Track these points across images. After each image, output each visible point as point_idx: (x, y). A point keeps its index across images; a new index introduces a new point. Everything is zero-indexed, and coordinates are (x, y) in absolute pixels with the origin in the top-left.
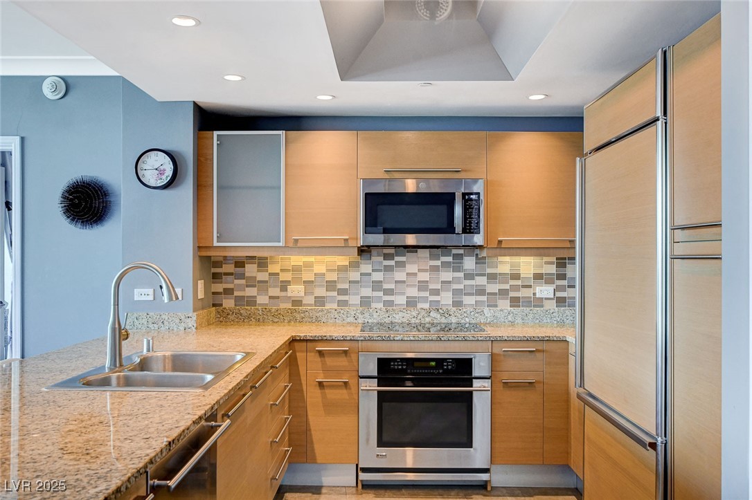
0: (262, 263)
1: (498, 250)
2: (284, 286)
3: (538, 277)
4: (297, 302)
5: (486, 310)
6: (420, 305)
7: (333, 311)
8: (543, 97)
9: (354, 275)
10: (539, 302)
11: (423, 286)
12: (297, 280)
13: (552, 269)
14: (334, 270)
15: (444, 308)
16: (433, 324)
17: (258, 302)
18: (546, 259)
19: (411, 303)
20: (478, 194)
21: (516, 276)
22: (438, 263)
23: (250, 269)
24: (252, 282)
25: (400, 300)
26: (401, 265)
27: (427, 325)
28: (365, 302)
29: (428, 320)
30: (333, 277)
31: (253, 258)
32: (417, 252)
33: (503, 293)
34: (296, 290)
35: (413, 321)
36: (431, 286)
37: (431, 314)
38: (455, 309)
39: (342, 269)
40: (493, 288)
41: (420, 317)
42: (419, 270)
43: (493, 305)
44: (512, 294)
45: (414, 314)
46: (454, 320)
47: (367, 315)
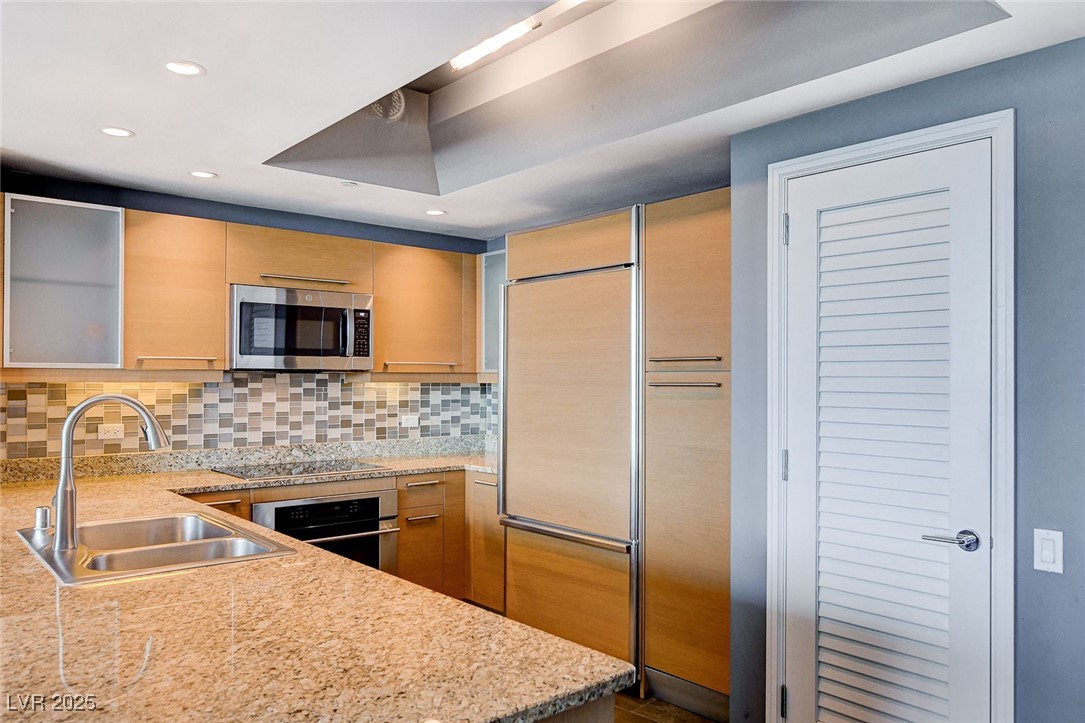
0: (56, 393)
1: (383, 376)
2: (93, 426)
3: (404, 404)
4: (113, 447)
5: (353, 443)
6: (278, 443)
7: (168, 456)
8: (441, 213)
9: (195, 407)
10: (404, 433)
11: (282, 419)
12: (113, 417)
13: (417, 396)
14: (168, 401)
15: (308, 445)
16: (295, 464)
17: (48, 451)
18: (411, 385)
19: (269, 440)
20: (368, 312)
21: (382, 404)
22: (300, 390)
23: (36, 402)
24: (39, 422)
25: (255, 437)
26: (256, 393)
27: (288, 466)
28: (210, 442)
29: (289, 459)
30: (167, 410)
31: (43, 385)
32: (275, 377)
33: (369, 423)
34: (112, 431)
35: (272, 462)
36: (292, 419)
37: (293, 452)
38: (319, 444)
39: (179, 399)
40: (359, 418)
41: (280, 456)
42: (278, 400)
43: (358, 438)
44: (378, 425)
45: (273, 453)
46: (318, 458)
47: (214, 458)
